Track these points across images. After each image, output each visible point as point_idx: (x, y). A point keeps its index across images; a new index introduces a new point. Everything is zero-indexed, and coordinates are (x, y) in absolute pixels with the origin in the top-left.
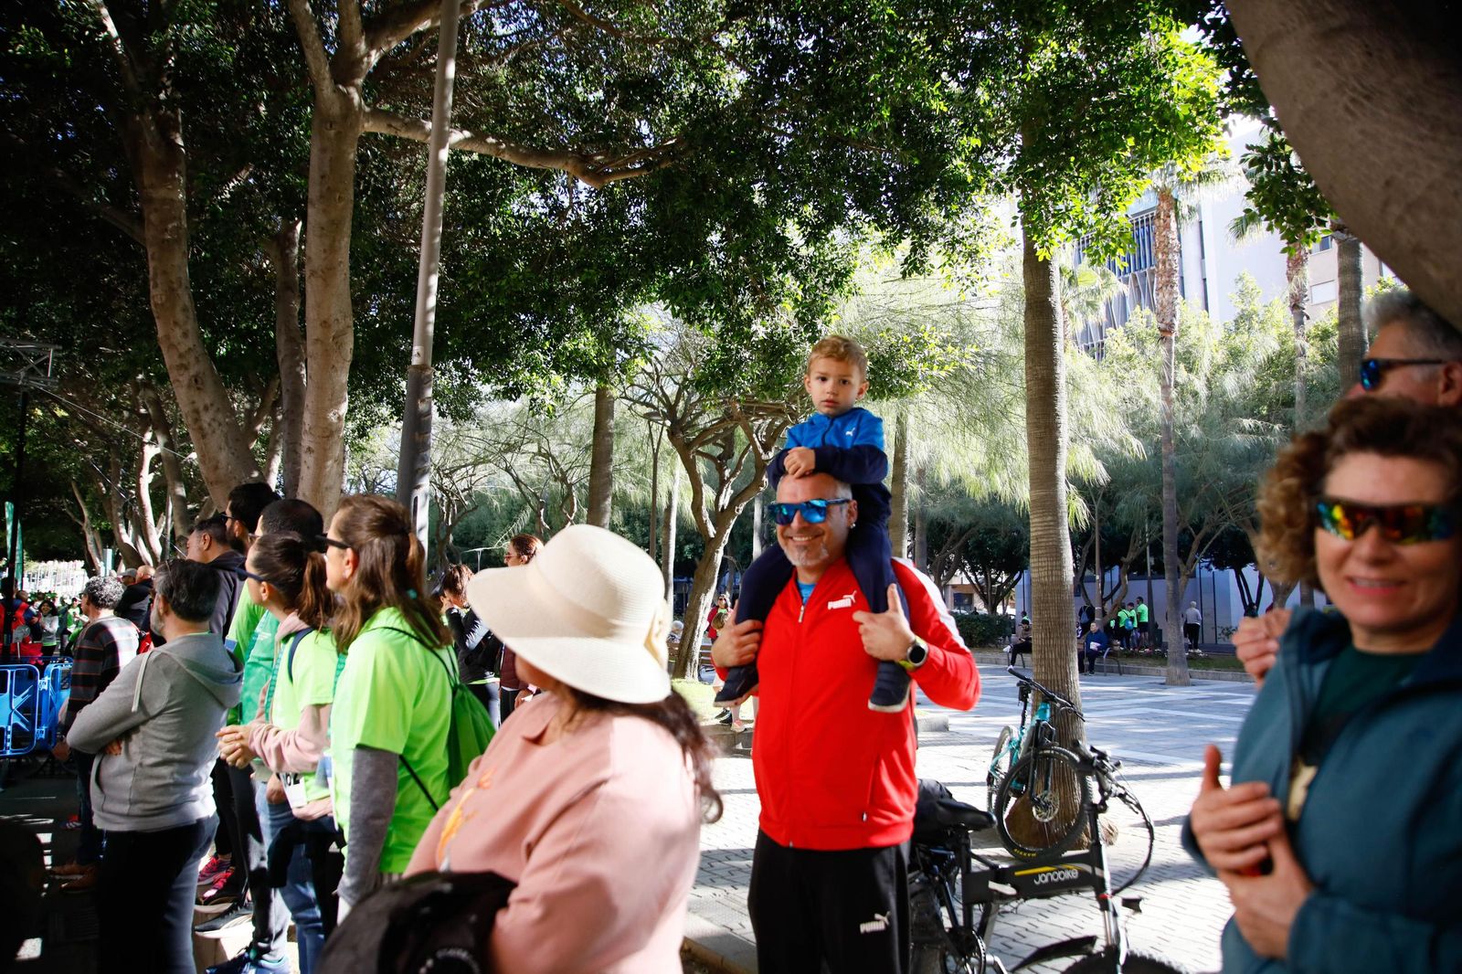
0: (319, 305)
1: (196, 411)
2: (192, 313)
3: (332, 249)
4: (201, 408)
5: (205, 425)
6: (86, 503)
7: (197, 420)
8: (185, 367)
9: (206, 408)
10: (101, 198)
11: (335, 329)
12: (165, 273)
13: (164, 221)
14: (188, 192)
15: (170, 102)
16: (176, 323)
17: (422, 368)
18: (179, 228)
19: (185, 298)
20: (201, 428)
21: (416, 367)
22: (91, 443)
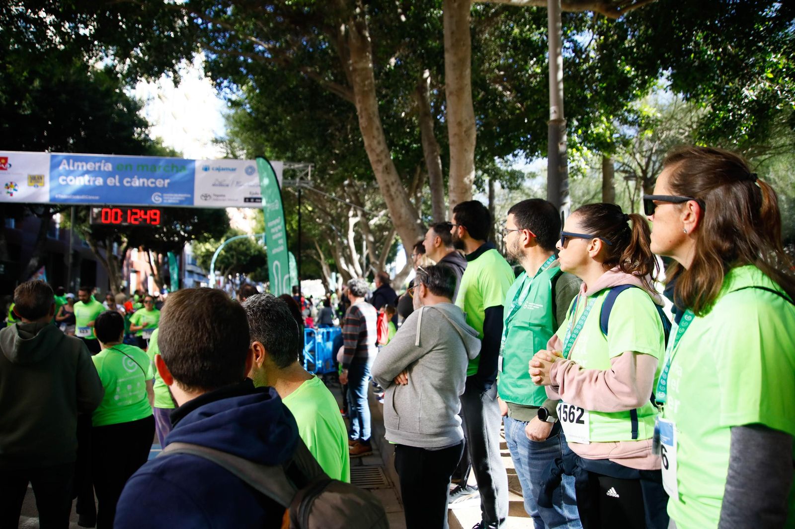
0: (455, 113)
1: (388, 186)
2: (381, 131)
3: (461, 77)
4: (390, 184)
5: (393, 193)
6: (322, 251)
7: (388, 191)
8: (380, 161)
9: (393, 184)
10: (329, 78)
11: (465, 126)
12: (366, 109)
13: (363, 81)
14: (374, 62)
15: (362, 14)
16: (374, 137)
17: (558, 121)
18: (371, 83)
19: (377, 122)
20: (391, 196)
21: (554, 121)
22: (324, 221)
